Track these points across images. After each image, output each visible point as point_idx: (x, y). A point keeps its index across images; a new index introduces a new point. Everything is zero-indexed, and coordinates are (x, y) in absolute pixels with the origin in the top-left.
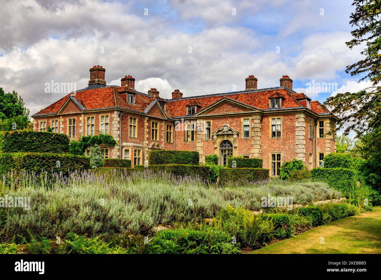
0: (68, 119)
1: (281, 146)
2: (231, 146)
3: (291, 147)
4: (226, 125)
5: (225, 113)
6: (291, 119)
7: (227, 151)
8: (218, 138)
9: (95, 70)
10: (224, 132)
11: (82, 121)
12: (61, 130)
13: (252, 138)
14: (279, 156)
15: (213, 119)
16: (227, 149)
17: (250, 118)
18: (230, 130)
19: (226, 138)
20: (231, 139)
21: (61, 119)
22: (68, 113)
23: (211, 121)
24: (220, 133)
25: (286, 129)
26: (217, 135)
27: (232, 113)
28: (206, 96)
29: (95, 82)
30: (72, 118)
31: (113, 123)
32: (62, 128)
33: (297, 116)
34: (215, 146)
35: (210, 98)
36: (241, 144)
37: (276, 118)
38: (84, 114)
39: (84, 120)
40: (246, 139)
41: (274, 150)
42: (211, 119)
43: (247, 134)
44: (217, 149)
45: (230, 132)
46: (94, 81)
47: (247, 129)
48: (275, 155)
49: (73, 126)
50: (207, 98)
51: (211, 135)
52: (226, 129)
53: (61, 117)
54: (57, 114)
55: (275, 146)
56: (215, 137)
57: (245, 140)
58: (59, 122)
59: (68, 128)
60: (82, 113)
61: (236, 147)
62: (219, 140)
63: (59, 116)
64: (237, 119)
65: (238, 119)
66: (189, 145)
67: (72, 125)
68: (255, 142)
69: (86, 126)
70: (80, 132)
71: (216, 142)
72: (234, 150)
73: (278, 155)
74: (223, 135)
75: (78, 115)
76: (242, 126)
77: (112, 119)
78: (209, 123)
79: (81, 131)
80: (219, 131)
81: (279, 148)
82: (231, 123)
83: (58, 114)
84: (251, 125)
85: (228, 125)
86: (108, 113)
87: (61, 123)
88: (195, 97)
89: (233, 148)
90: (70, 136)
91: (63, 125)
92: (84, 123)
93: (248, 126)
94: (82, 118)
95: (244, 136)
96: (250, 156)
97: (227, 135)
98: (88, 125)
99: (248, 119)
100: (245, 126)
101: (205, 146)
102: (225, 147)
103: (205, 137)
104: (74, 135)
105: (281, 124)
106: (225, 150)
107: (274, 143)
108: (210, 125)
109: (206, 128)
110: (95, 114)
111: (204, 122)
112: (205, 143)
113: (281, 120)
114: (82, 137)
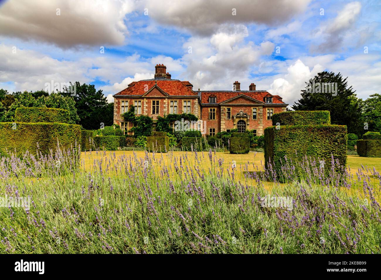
0: (152, 101)
2: (245, 123)
4: (241, 111)
5: (242, 104)
6: (279, 110)
7: (241, 127)
9: (162, 67)
10: (241, 115)
11: (167, 103)
12: (145, 108)
13: (259, 119)
15: (232, 107)
16: (241, 125)
17: (257, 108)
18: (245, 114)
19: (242, 119)
20: (245, 120)
21: (145, 101)
22: (152, 97)
23: (231, 108)
24: (238, 116)
26: (236, 117)
27: (245, 104)
28: (215, 91)
30: (156, 100)
31: (195, 106)
34: (235, 123)
35: (219, 93)
36: (251, 123)
37: (270, 108)
38: (168, 98)
39: (168, 103)
40: (254, 120)
43: (255, 117)
44: (235, 125)
45: (245, 116)
46: (161, 75)
47: (255, 114)
50: (217, 93)
51: (231, 116)
52: (241, 113)
53: (145, 99)
55: (269, 125)
56: (235, 118)
58: (143, 102)
59: (152, 107)
61: (248, 125)
62: (237, 120)
63: (143, 98)
65: (249, 108)
66: (211, 122)
67: (156, 105)
68: (261, 122)
69: (170, 106)
70: (164, 110)
71: (235, 121)
72: (247, 126)
74: (240, 117)
75: (165, 98)
76: (252, 112)
77: (193, 104)
78: (229, 110)
79: (165, 110)
80: (238, 114)
82: (245, 110)
83: (143, 97)
84: (258, 112)
85: (243, 111)
86: (190, 99)
87: (145, 103)
88: (207, 91)
89: (246, 125)
90: (154, 113)
91: (147, 105)
92: (168, 105)
93: (256, 112)
94: (166, 101)
95: (253, 118)
96: (257, 130)
97: (243, 117)
98: (171, 106)
99: (256, 108)
100: (254, 112)
101: (227, 123)
102: (240, 124)
103: (226, 118)
104: (157, 112)
105: (273, 112)
106: (240, 126)
107: (269, 123)
108: (230, 111)
109: (227, 112)
110: (178, 99)
111: (226, 108)
112: (227, 121)
113: (273, 110)
114: (166, 114)
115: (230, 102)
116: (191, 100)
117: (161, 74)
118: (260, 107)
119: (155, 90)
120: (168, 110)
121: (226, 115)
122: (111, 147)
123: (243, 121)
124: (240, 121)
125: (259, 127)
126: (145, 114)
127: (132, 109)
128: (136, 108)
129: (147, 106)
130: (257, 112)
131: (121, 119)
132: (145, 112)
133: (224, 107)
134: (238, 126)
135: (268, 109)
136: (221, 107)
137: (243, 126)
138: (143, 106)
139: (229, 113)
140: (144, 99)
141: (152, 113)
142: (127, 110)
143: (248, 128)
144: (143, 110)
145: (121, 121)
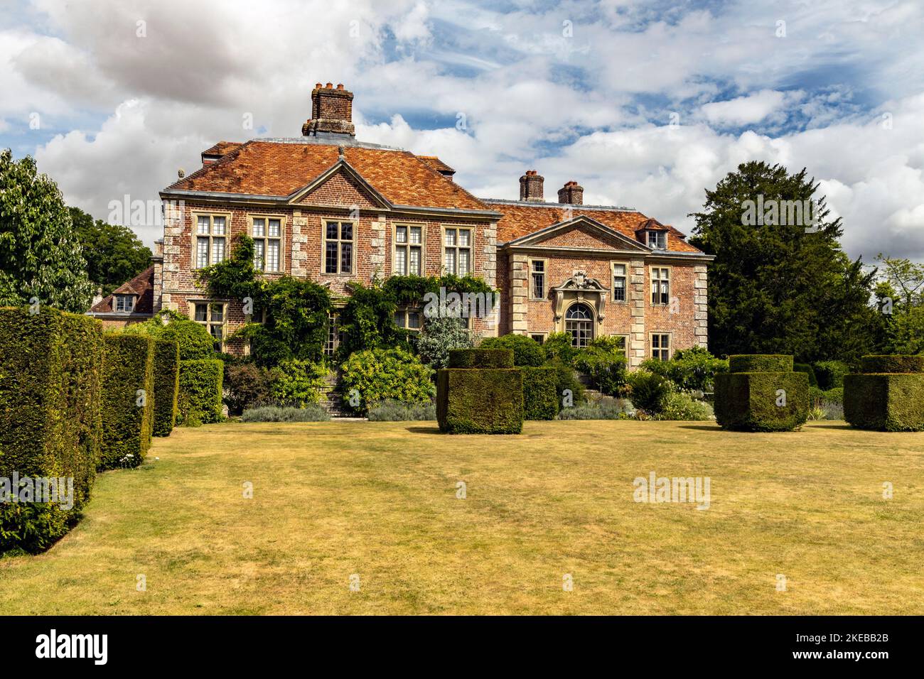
0: (324, 223)
1: (670, 321)
2: (590, 315)
3: (686, 324)
4: (578, 272)
5: (582, 248)
6: (686, 274)
7: (579, 325)
8: (565, 298)
10: (578, 286)
11: (383, 234)
12: (299, 249)
13: (633, 302)
14: (665, 338)
15: (551, 257)
16: (579, 322)
17: (627, 264)
18: (593, 284)
19: (581, 300)
20: (592, 302)
21: (299, 219)
22: (327, 205)
23: (546, 261)
24: (571, 288)
25: (678, 290)
26: (565, 292)
27: (592, 249)
29: (340, 128)
30: (340, 221)
32: (302, 243)
33: (697, 268)
34: (558, 314)
36: (610, 312)
37: (660, 267)
38: (388, 215)
39: (388, 232)
40: (619, 304)
41: (657, 328)
42: (547, 256)
43: (620, 294)
44: (560, 321)
45: (592, 288)
46: (338, 126)
47: (619, 284)
48: (657, 336)
49: (342, 243)
51: (546, 290)
52: (580, 280)
53: (297, 214)
54: (288, 201)
55: (659, 321)
56: (560, 295)
57: (618, 306)
58: (289, 226)
59: (324, 246)
60: (382, 213)
61: (600, 319)
62: (567, 303)
63: (290, 210)
64: (601, 263)
65: (604, 262)
67: (339, 240)
68: (638, 311)
69: (393, 247)
70: (373, 260)
71: (560, 305)
72: (596, 323)
73: (663, 336)
74: (575, 294)
75: (375, 215)
76: (613, 279)
78: (539, 266)
79: (378, 259)
80: (571, 283)
81: (666, 324)
82: (589, 269)
83: (291, 203)
84: (630, 277)
85: (584, 272)
86: (469, 222)
87: (297, 229)
89: (595, 319)
90: (331, 268)
91: (306, 237)
92: (388, 239)
93: (623, 279)
94: (379, 225)
95: (616, 299)
96: (627, 337)
97: (585, 294)
98: (397, 246)
99: (624, 266)
100: (617, 278)
101: (533, 312)
102: (575, 316)
103: (531, 294)
104: (347, 267)
105: (669, 280)
106: (575, 324)
107: (657, 314)
108: (542, 270)
109: (534, 275)
110: (425, 220)
111: (530, 260)
112: (533, 305)
113: (670, 273)
114: (381, 276)
115: (544, 239)
116: (474, 229)
117: (336, 121)
118: (636, 263)
119: (338, 181)
120: (388, 260)
121: (530, 283)
122: (207, 409)
123: (583, 307)
124: (574, 307)
125: (635, 328)
126: (299, 273)
127: (244, 249)
128: (258, 249)
129: (306, 241)
130: (627, 276)
131: (193, 289)
132: (296, 263)
133: (525, 258)
134: (568, 324)
135: (654, 269)
136: (515, 257)
137: (582, 324)
138: (290, 242)
139: (539, 280)
140: (295, 214)
141: (323, 269)
142: (218, 255)
143: (601, 331)
144: (289, 257)
145: (196, 298)
